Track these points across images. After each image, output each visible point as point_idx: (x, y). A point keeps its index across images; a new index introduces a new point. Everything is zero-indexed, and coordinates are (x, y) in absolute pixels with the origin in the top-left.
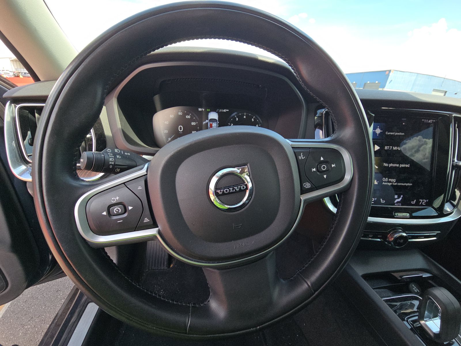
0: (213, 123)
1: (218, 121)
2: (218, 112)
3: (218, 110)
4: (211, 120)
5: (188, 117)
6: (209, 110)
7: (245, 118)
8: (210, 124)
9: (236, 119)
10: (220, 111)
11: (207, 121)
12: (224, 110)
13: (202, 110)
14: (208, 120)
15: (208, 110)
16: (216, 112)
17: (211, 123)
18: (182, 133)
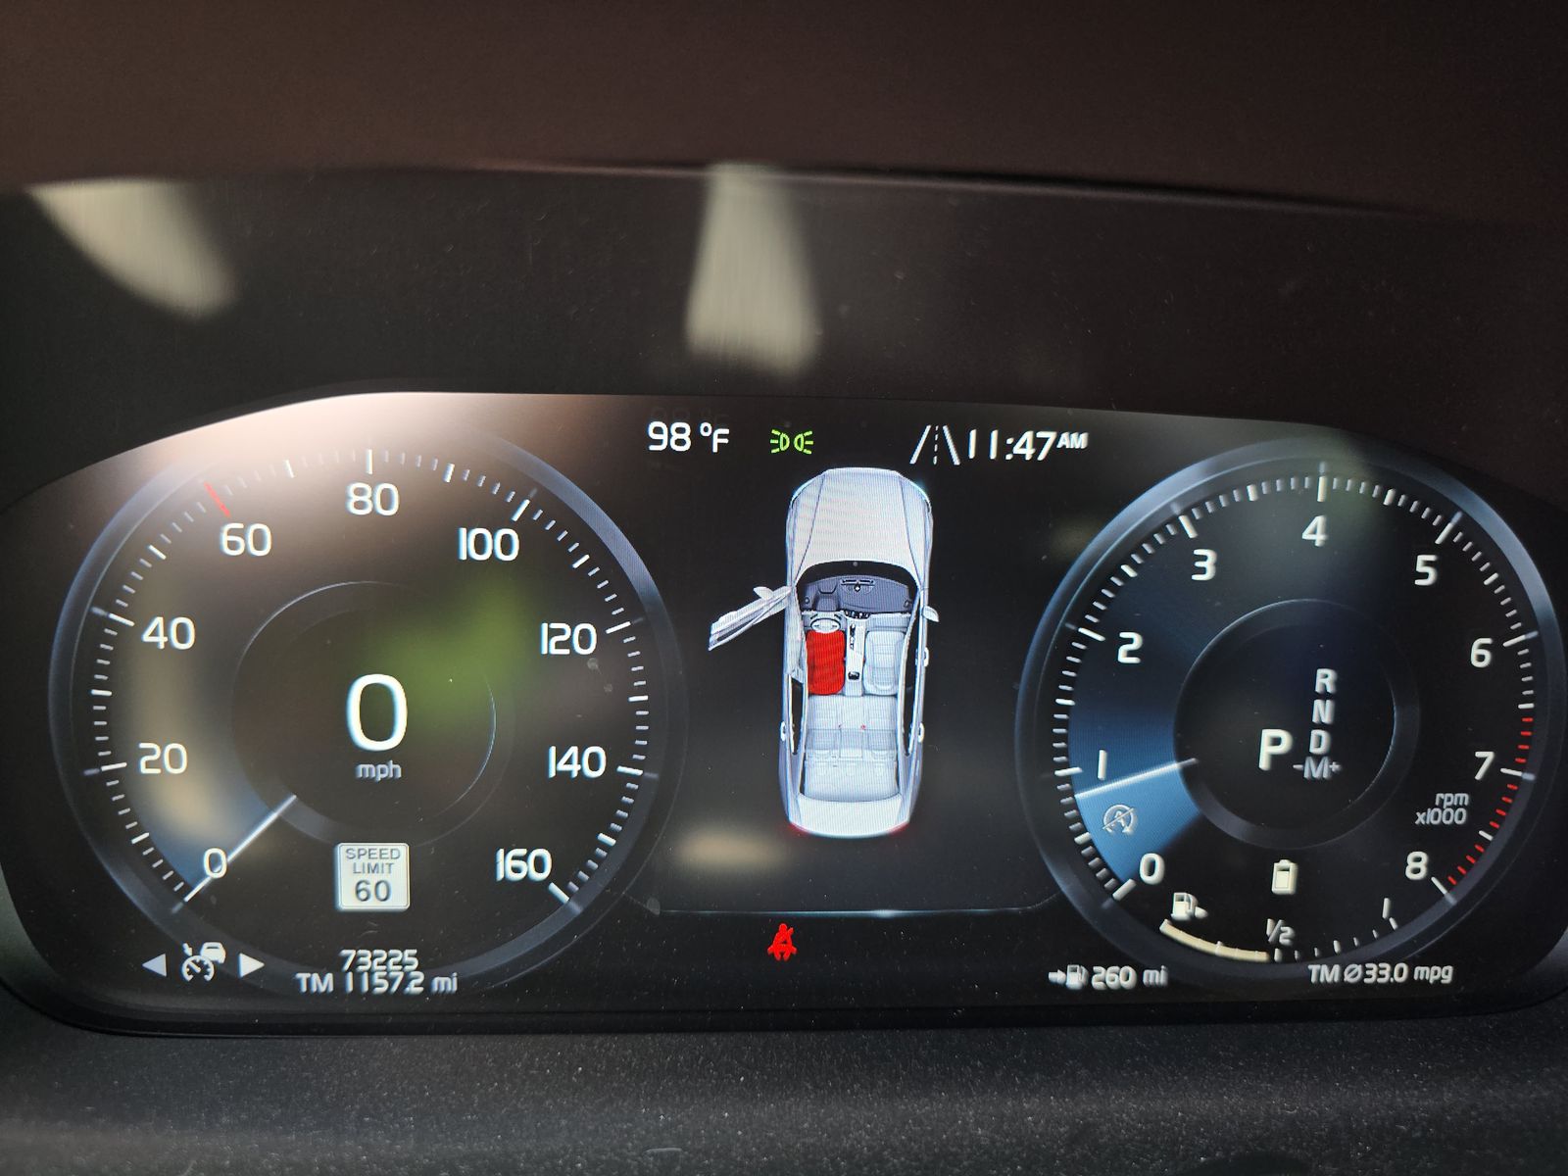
0: (860, 625)
1: (923, 595)
2: (934, 477)
3: (936, 443)
4: (827, 583)
5: (493, 544)
6: (802, 442)
7: (1319, 539)
8: (809, 633)
9: (1190, 565)
10: (962, 447)
11: (766, 602)
12: (1028, 436)
13: (700, 443)
14: (777, 580)
15: (781, 442)
16: (909, 472)
17: (826, 626)
18: (391, 770)
